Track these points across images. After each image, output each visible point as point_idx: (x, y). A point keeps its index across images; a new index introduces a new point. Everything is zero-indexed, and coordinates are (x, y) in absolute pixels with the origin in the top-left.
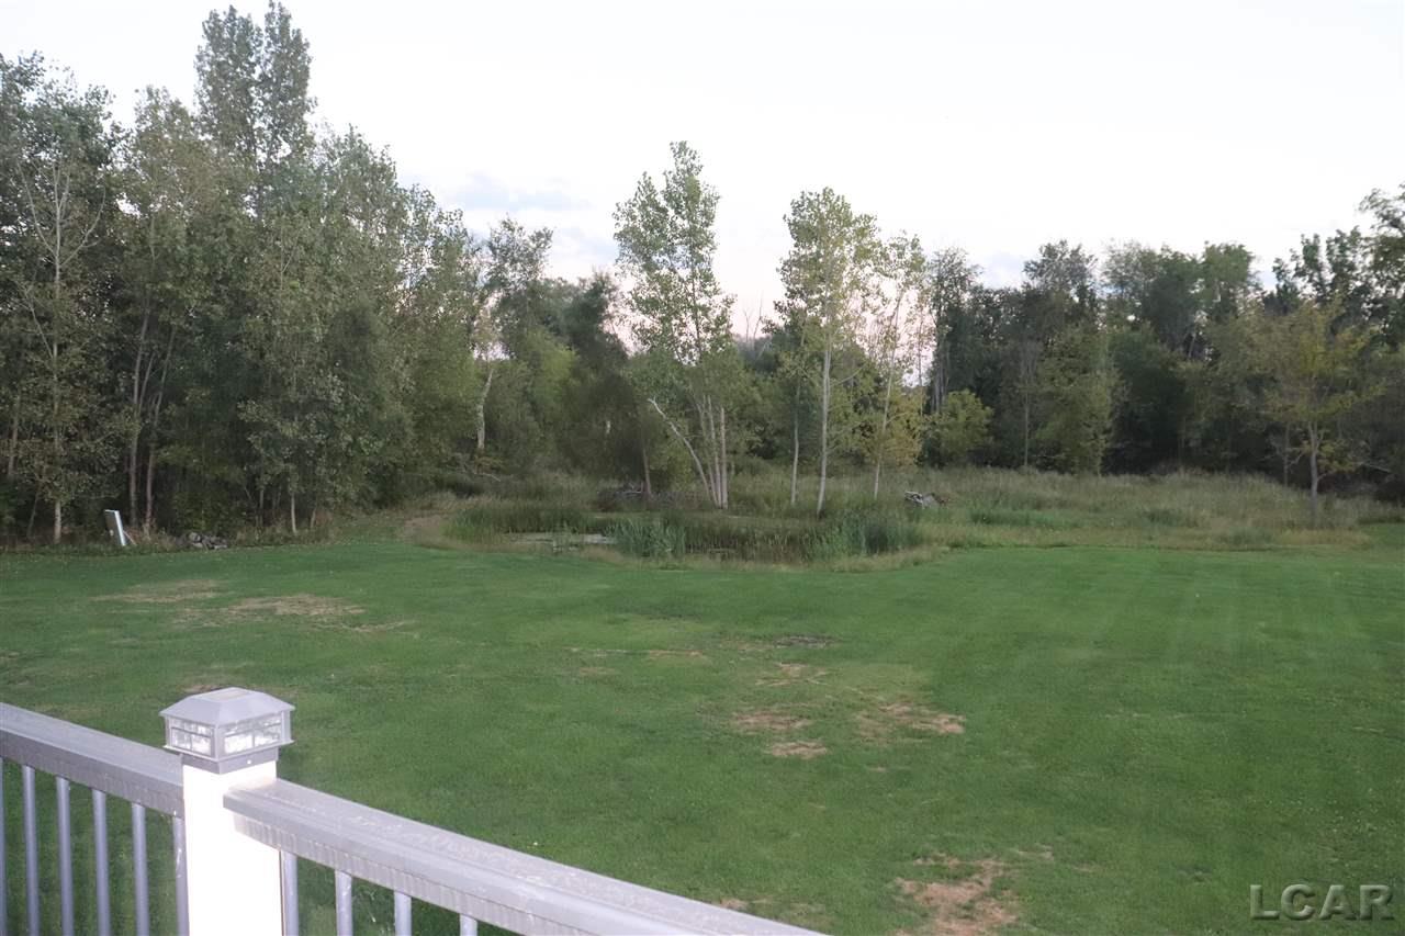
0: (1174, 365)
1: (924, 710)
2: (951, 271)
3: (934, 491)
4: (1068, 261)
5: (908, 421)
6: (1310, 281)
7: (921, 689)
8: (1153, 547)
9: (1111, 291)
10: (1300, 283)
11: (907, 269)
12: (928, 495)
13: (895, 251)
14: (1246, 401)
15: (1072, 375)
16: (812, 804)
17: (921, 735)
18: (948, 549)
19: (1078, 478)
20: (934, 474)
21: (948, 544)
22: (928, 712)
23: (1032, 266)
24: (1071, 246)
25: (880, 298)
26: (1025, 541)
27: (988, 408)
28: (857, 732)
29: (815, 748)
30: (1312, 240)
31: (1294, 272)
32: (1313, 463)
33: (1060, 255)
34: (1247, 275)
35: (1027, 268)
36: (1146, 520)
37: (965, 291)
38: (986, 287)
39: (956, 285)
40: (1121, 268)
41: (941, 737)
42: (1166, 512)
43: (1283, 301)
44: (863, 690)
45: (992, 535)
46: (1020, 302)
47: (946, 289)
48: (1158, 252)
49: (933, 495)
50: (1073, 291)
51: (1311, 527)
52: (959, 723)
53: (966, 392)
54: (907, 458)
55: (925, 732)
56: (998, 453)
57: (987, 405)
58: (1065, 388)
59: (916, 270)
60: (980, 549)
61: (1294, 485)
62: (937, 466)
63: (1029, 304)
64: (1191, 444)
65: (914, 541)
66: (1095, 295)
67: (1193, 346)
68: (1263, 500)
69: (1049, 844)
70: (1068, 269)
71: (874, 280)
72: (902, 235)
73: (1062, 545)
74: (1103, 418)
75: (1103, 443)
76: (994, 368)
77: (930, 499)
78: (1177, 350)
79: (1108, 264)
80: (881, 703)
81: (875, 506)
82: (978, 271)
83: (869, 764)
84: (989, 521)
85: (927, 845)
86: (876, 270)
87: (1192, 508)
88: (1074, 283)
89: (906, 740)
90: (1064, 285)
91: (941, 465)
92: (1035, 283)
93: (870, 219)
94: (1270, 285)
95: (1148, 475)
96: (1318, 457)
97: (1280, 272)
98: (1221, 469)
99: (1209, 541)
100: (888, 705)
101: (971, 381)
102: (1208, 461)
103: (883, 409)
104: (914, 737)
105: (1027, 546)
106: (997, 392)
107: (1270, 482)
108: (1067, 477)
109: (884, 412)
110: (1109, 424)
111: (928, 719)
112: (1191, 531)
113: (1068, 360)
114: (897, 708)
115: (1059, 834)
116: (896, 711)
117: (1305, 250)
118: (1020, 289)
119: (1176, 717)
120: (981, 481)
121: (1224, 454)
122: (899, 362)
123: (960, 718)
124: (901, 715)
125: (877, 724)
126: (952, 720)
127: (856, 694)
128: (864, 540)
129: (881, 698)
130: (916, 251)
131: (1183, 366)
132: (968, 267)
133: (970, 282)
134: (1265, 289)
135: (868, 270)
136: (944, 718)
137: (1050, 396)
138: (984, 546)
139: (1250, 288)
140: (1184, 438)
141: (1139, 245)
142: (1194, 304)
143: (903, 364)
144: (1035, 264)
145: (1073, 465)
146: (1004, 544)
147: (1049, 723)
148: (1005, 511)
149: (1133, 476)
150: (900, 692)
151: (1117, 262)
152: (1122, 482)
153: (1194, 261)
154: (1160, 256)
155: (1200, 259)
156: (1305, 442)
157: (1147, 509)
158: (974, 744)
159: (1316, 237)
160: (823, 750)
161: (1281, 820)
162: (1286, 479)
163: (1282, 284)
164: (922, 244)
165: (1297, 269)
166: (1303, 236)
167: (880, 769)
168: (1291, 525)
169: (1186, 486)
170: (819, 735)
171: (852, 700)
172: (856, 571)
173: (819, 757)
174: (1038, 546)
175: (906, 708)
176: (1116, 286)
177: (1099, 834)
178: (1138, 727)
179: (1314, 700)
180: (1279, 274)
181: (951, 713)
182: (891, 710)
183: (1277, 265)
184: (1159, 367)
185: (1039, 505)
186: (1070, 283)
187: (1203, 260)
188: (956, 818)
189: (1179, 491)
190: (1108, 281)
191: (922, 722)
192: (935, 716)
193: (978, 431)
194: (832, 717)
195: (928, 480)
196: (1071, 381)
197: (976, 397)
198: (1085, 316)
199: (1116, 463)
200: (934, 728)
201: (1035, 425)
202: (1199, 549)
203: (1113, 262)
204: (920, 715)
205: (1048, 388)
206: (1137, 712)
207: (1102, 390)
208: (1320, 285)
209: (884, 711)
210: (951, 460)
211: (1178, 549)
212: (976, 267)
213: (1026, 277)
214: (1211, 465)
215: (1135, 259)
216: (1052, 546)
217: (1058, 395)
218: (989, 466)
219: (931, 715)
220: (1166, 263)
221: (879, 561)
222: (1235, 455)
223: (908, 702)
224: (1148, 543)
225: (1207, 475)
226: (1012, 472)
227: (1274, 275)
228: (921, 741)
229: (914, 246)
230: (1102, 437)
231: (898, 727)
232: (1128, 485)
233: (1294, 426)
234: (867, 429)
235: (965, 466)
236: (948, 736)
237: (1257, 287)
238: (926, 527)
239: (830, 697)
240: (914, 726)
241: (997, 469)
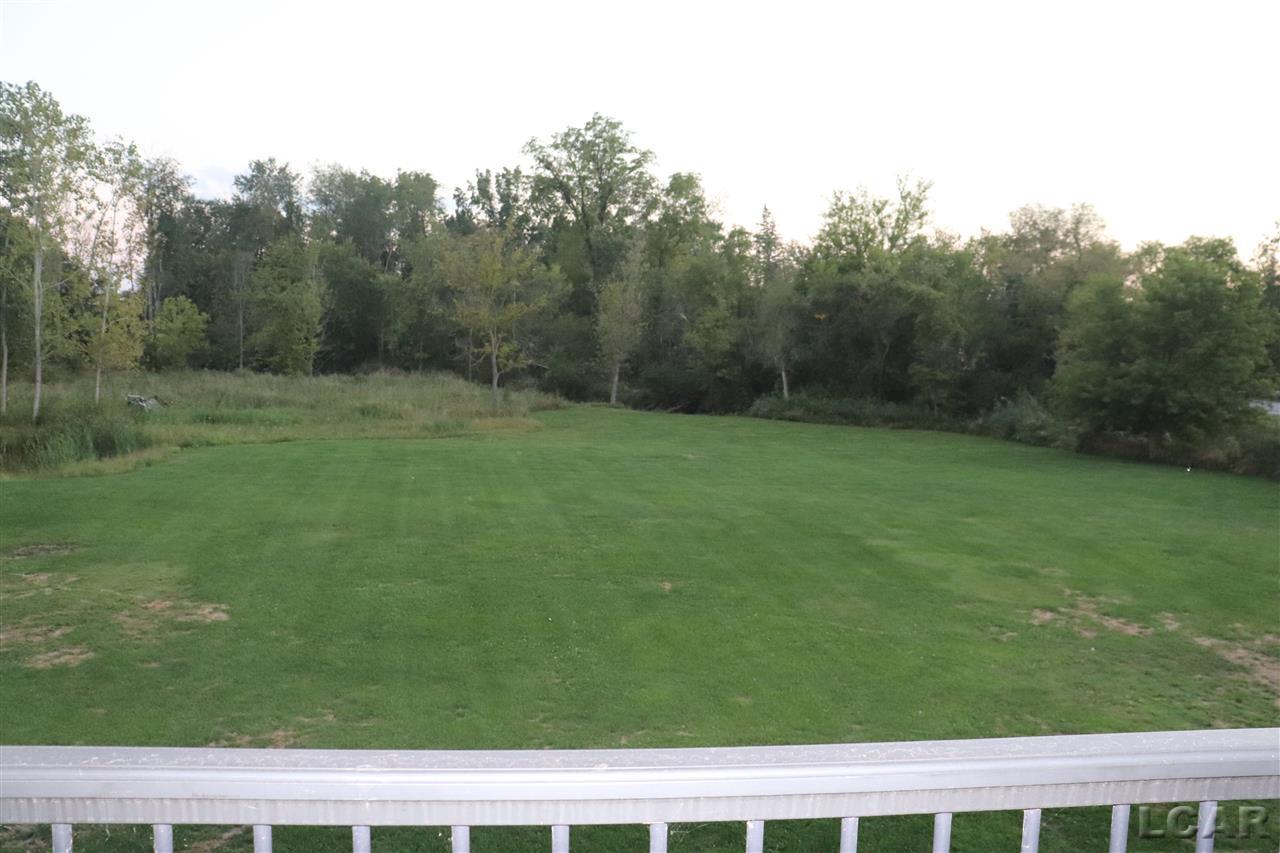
0: (374, 276)
1: (186, 603)
2: (163, 180)
3: (156, 394)
4: (276, 178)
5: (128, 326)
6: (483, 208)
7: (179, 584)
8: (367, 438)
9: (315, 208)
10: (475, 209)
11: (124, 176)
12: (150, 398)
13: (110, 155)
14: (436, 309)
15: (285, 284)
16: (91, 709)
17: (189, 626)
18: (178, 448)
19: (292, 378)
20: (153, 378)
21: (179, 445)
22: (190, 604)
23: (242, 180)
24: (279, 164)
25: (95, 203)
26: (252, 438)
27: (204, 314)
28: (121, 632)
29: (81, 653)
30: (484, 174)
31: (470, 201)
32: (494, 360)
33: (268, 171)
34: (433, 199)
35: (237, 182)
36: (357, 414)
37: (178, 200)
38: (197, 197)
39: (168, 193)
40: (326, 187)
41: (210, 626)
42: (374, 407)
43: (461, 225)
44: (120, 591)
45: (221, 433)
46: (231, 214)
47: (158, 197)
48: (358, 175)
49: (156, 398)
50: (281, 207)
51: (494, 415)
52: (223, 611)
53: (182, 298)
54: (128, 362)
55: (191, 623)
56: (214, 356)
57: (204, 310)
58: (276, 296)
59: (133, 176)
60: (210, 448)
61: (476, 381)
62: (154, 369)
63: (240, 217)
64: (390, 347)
65: (143, 443)
66: (301, 210)
67: (387, 260)
68: (455, 395)
69: (329, 708)
70: (276, 185)
71: (89, 183)
72: (118, 140)
73: (286, 440)
74: (314, 323)
75: (315, 346)
76: (206, 275)
77: (152, 402)
78: (376, 263)
79: (314, 183)
80: (142, 601)
81: (98, 410)
82: (190, 181)
83: (142, 661)
84: (214, 421)
85: (217, 728)
86: (90, 173)
87: (396, 403)
88: (282, 198)
89: (175, 633)
90: (272, 200)
91: (158, 369)
92: (245, 197)
93: (83, 120)
94: (451, 210)
95: (354, 375)
96: (498, 357)
97: (459, 199)
98: (416, 368)
99: (414, 430)
100: (149, 602)
101: (185, 288)
102: (404, 362)
103: (102, 313)
104: (181, 629)
105: (253, 442)
106: (210, 299)
107: (458, 378)
108: (280, 378)
109: (102, 317)
110: (319, 329)
111: (190, 611)
112: (398, 423)
113: (280, 269)
114: (158, 605)
115: (337, 698)
116: (158, 607)
117: (479, 182)
118: (231, 202)
119: (415, 583)
120: (200, 384)
121: (417, 355)
122: (117, 267)
123: (223, 607)
124: (164, 611)
125: (142, 621)
126: (216, 610)
127: (112, 596)
128: (92, 445)
129: (140, 597)
130: (133, 157)
131: (382, 278)
132: (180, 176)
133: (182, 191)
134: (447, 213)
135: (81, 173)
136: (207, 609)
137: (264, 302)
138: (213, 445)
139: (436, 211)
140: (382, 342)
141: (341, 167)
142: (388, 223)
143: (122, 269)
144: (245, 178)
145: (287, 366)
146: (231, 441)
147: (306, 601)
148: (226, 411)
149: (341, 375)
150: (159, 589)
151: (322, 182)
152: (330, 382)
153: (389, 185)
154: (360, 179)
155: (394, 184)
156: (487, 344)
157: (358, 405)
158: (241, 628)
159: (488, 171)
160: (91, 655)
161: (514, 656)
162: (470, 375)
163: (460, 209)
164: (138, 151)
165: (473, 197)
166: (477, 170)
167: (154, 665)
168: (479, 414)
169: (388, 383)
170: (83, 640)
171: (110, 602)
172: (87, 476)
173: (87, 661)
174: (263, 442)
175: (168, 603)
176: (321, 203)
177: (371, 692)
178: (385, 595)
179: (520, 557)
180: (459, 201)
181: (212, 603)
182: (154, 607)
183: (457, 193)
184: (360, 278)
185: (260, 403)
186: (278, 198)
187: (397, 184)
188: (238, 698)
189: (383, 388)
190: (313, 198)
191: (187, 614)
192: (198, 607)
193: (195, 336)
194: (92, 621)
195: (148, 383)
196: (283, 289)
197: (191, 303)
198: (293, 229)
199: (326, 364)
200: (200, 618)
201: (249, 331)
202: (405, 438)
203: (318, 182)
204: (183, 608)
205: (261, 295)
206: (382, 582)
207: (312, 298)
208: (491, 213)
209: (146, 608)
210: (170, 364)
211: (388, 438)
212: (189, 177)
213: (236, 191)
214: (407, 365)
215: (338, 179)
216: (277, 441)
217: (272, 302)
218: (206, 369)
219: (194, 607)
220: (364, 185)
221: (109, 465)
222: (426, 356)
223: (169, 597)
224: (362, 435)
225: (404, 372)
226: (228, 374)
227: (454, 201)
228: (189, 632)
229: (131, 151)
230: (314, 341)
231: (164, 622)
232: (337, 383)
233: (479, 331)
234: (83, 335)
235: (182, 368)
236: (216, 624)
237: (441, 211)
238: (151, 429)
239: (86, 601)
240: (180, 619)
241: (214, 370)
